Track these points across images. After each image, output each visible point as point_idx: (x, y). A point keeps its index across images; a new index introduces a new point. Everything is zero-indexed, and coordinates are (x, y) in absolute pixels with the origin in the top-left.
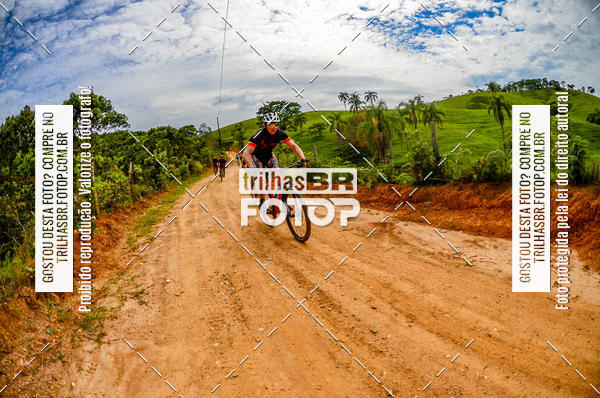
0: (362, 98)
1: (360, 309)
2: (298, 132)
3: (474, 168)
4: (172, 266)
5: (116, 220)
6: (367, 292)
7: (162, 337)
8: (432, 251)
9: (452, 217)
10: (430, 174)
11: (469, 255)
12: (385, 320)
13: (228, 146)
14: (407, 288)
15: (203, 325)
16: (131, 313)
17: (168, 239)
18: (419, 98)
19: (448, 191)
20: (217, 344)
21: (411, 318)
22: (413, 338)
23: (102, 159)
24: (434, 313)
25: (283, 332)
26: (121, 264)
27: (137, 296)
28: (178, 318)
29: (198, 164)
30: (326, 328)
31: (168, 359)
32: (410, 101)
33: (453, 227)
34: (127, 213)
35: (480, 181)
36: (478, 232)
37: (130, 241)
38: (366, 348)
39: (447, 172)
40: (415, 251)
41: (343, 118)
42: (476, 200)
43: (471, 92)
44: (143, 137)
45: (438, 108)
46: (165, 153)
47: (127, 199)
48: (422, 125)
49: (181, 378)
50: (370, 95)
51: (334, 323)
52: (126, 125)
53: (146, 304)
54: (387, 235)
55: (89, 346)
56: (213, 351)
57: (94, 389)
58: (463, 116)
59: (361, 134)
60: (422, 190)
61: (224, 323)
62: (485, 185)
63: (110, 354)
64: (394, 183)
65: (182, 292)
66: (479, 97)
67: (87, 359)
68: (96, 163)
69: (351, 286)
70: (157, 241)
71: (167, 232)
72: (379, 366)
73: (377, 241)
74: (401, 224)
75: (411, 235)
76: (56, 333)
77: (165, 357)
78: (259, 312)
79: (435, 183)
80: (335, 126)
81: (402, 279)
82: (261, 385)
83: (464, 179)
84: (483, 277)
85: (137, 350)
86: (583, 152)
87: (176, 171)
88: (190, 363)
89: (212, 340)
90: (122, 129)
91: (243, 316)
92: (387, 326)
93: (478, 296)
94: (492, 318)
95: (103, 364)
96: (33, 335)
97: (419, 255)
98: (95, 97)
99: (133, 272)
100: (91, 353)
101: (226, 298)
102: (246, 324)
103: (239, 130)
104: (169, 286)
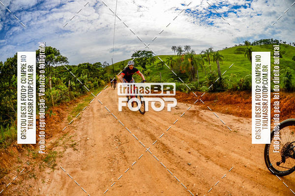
0: (183, 49)
1: (182, 153)
2: (152, 66)
3: (238, 84)
4: (90, 131)
5: (62, 109)
6: (186, 145)
7: (85, 167)
8: (217, 124)
9: (228, 108)
10: (217, 87)
11: (235, 127)
12: (195, 158)
13: (117, 72)
14: (205, 143)
15: (105, 160)
16: (70, 154)
17: (88, 118)
18: (211, 49)
19: (226, 95)
20: (112, 170)
21: (208, 158)
22: (208, 168)
23: (55, 79)
24: (219, 155)
25: (145, 164)
26: (64, 130)
27: (72, 146)
28: (93, 157)
29: (103, 82)
30: (164, 162)
31: (88, 177)
32: (207, 50)
33: (228, 113)
34: (67, 105)
35: (241, 90)
36: (240, 115)
37: (69, 119)
38: (185, 172)
39: (225, 85)
40: (210, 125)
41: (174, 58)
42: (239, 100)
43: (236, 46)
44: (75, 68)
45: (220, 54)
46: (86, 76)
47: (68, 98)
48: (213, 62)
49: (94, 187)
50: (187, 48)
51: (170, 160)
52: (66, 61)
53: (77, 150)
54: (195, 117)
55: (48, 170)
56: (110, 173)
57: (50, 192)
58: (232, 58)
59: (183, 67)
60: (213, 94)
61: (116, 160)
62: (244, 92)
63: (58, 174)
64: (199, 91)
65: (95, 144)
66: (240, 48)
67: (47, 177)
68: (52, 81)
69: (178, 142)
70: (82, 119)
71: (88, 115)
72: (192, 181)
73: (191, 120)
74: (202, 111)
75: (207, 117)
76: (31, 164)
77: (86, 177)
78: (133, 154)
79: (219, 91)
80: (170, 63)
81: (203, 138)
82: (134, 190)
83: (234, 89)
84: (243, 138)
85: (72, 173)
86: (291, 76)
87: (92, 85)
88: (98, 179)
89: (109, 168)
90: (64, 64)
91: (125, 156)
92: (196, 162)
93: (240, 147)
94: (247, 158)
95: (55, 180)
96: (20, 165)
97: (211, 127)
98: (52, 48)
99: (70, 134)
100: (49, 174)
101: (117, 147)
102: (127, 160)
103: (123, 64)
104: (88, 141)
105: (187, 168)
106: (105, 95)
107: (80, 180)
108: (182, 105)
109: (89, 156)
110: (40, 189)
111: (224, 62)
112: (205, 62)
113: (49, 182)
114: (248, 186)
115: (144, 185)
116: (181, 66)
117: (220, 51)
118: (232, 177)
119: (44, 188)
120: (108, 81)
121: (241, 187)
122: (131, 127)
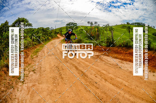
0: (93, 23)
1: (92, 77)
2: (76, 31)
3: (122, 43)
4: (43, 63)
5: (28, 51)
6: (94, 73)
7: (40, 82)
8: (110, 63)
9: (116, 55)
10: (110, 43)
11: (120, 65)
12: (99, 80)
13: (58, 33)
14: (104, 72)
15: (51, 79)
16: (32, 75)
17: (42, 56)
18: (108, 24)
19: (115, 49)
20: (55, 84)
21: (106, 80)
22: (106, 85)
23: (25, 35)
24: (111, 79)
26: (29, 62)
27: (33, 71)
28: (44, 77)
29: (50, 37)
30: (83, 81)
31: (42, 88)
32: (106, 25)
33: (116, 58)
34: (31, 49)
35: (123, 47)
36: (123, 60)
37: (31, 56)
38: (94, 87)
39: (115, 44)
40: (106, 63)
41: (88, 28)
42: (122, 52)
43: (122, 24)
44: (36, 30)
46: (42, 34)
47: (31, 45)
48: (109, 31)
49: (45, 93)
50: (96, 23)
51: (86, 80)
52: (32, 26)
54: (99, 59)
55: (20, 84)
56: (54, 86)
57: (21, 96)
58: (119, 30)
59: (93, 32)
60: (108, 48)
61: (57, 79)
62: (125, 48)
63: (26, 86)
65: (45, 70)
66: (124, 26)
67: (20, 88)
69: (90, 71)
70: (39, 57)
71: (41, 54)
72: (98, 92)
74: (102, 56)
75: (105, 59)
76: (11, 80)
77: (41, 88)
78: (66, 76)
80: (86, 30)
81: (103, 70)
82: (67, 95)
83: (120, 46)
84: (124, 71)
85: (33, 85)
86: (151, 42)
87: (44, 39)
88: (47, 89)
89: (53, 83)
90: (31, 27)
91: (62, 77)
92: (100, 82)
93: (122, 76)
94: (126, 81)
95: (24, 89)
96: (6, 81)
97: (107, 64)
98: (24, 19)
99: (32, 65)
100: (21, 86)
101: (57, 72)
102: (63, 79)
103: (61, 29)
104: (42, 68)
105: (95, 84)
106: (51, 45)
107: (38, 89)
109: (42, 76)
110: (16, 94)
111: (115, 32)
112: (105, 31)
113: (21, 91)
114: (127, 96)
115: (72, 93)
116: (92, 31)
117: (113, 26)
118: (119, 91)
119: (18, 94)
120: (53, 38)
121: (124, 96)
122: (65, 62)
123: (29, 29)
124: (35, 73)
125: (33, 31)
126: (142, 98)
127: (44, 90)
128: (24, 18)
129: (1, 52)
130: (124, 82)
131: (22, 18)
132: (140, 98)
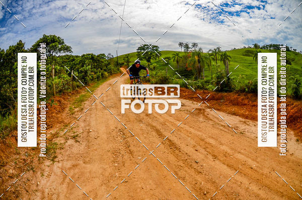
0: (190, 46)
1: (190, 150)
2: (157, 60)
3: (246, 85)
4: (93, 123)
5: (64, 99)
6: (193, 142)
7: (87, 160)
8: (223, 124)
9: (234, 109)
10: (225, 86)
11: (241, 128)
12: (202, 156)
13: (121, 65)
14: (212, 141)
15: (109, 154)
16: (71, 146)
17: (90, 110)
18: (218, 48)
19: (233, 96)
20: (116, 165)
21: (215, 157)
22: (216, 167)
23: (59, 68)
24: (226, 155)
25: (151, 160)
26: (66, 121)
27: (74, 137)
28: (96, 150)
29: (106, 73)
30: (172, 158)
31: (90, 171)
32: (215, 49)
33: (234, 114)
34: (69, 96)
35: (249, 92)
36: (247, 117)
37: (71, 109)
38: (193, 170)
39: (233, 86)
40: (216, 124)
41: (180, 55)
42: (246, 102)
43: (245, 47)
44: (78, 58)
45: (228, 54)
46: (90, 66)
47: (69, 88)
48: (220, 62)
49: (97, 182)
50: (195, 45)
51: (177, 156)
52: (71, 52)
53: (79, 142)
54: (201, 115)
55: (48, 163)
56: (114, 168)
57: (49, 186)
58: (240, 59)
59: (189, 64)
60: (220, 94)
61: (120, 154)
62: (251, 94)
63: (58, 167)
64: (206, 89)
65: (98, 137)
66: (249, 51)
67: (46, 170)
68: (55, 70)
69: (185, 138)
70: (85, 110)
71: (90, 106)
72: (199, 179)
73: (197, 117)
74: (208, 110)
75: (213, 116)
76: (30, 156)
77: (88, 170)
78: (139, 149)
79: (226, 91)
80: (176, 59)
81: (210, 137)
82: (140, 186)
83: (241, 90)
84: (249, 140)
85: (73, 166)
86: (300, 83)
87: (95, 76)
88: (101, 174)
89: (114, 162)
90: (69, 54)
91: (130, 151)
92: (203, 160)
93: (246, 149)
94: (253, 160)
95: (55, 173)
96: (18, 156)
97: (218, 126)
98: (56, 37)
100: (49, 166)
101: (121, 141)
102: (132, 155)
103: (127, 57)
104: (91, 133)
105: (195, 165)
107: (82, 174)
108: (188, 102)
109: (92, 149)
110: (38, 183)
111: (231, 63)
112: (212, 61)
113: (49, 176)
114: (254, 188)
115: (151, 182)
116: (188, 62)
117: (228, 51)
118: (239, 178)
119: (42, 181)
120: (111, 74)
121: (248, 188)
122: (136, 121)
123: (65, 56)
124: (78, 143)
125: (73, 60)
126: (282, 193)
127: (95, 176)
128: (54, 36)
129: (10, 100)
130: (250, 162)
131: (51, 36)
132: (277, 192)
